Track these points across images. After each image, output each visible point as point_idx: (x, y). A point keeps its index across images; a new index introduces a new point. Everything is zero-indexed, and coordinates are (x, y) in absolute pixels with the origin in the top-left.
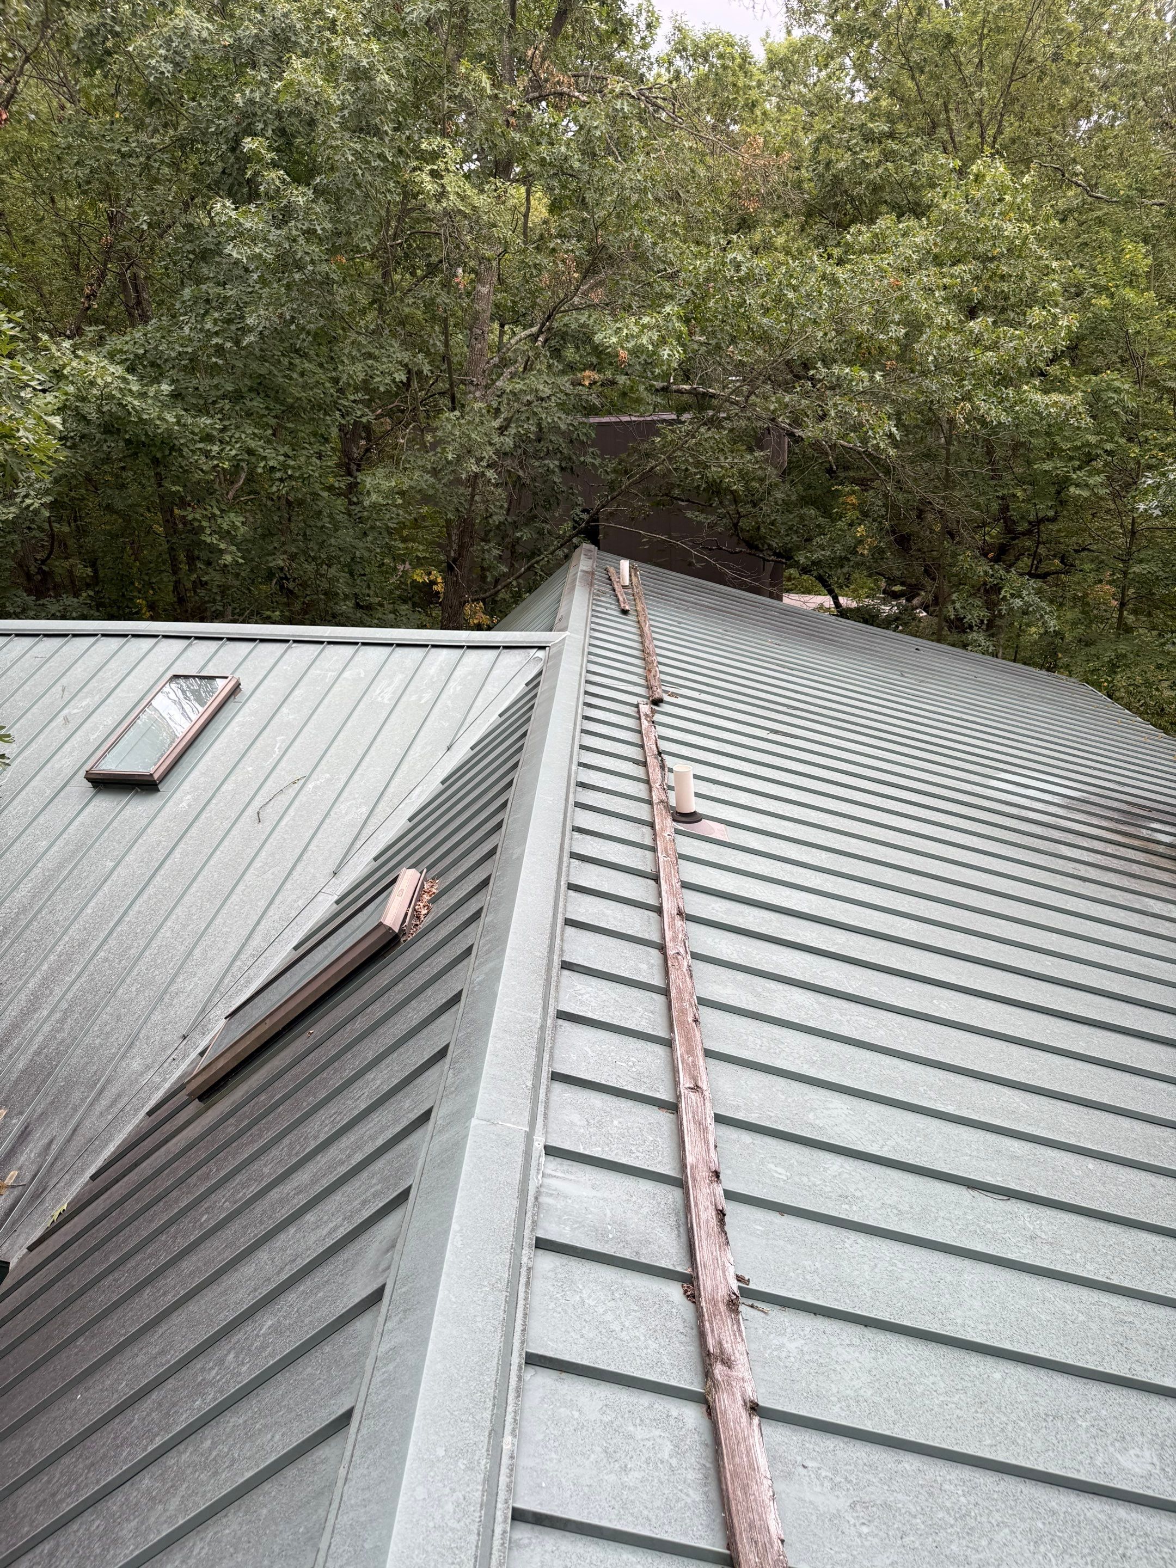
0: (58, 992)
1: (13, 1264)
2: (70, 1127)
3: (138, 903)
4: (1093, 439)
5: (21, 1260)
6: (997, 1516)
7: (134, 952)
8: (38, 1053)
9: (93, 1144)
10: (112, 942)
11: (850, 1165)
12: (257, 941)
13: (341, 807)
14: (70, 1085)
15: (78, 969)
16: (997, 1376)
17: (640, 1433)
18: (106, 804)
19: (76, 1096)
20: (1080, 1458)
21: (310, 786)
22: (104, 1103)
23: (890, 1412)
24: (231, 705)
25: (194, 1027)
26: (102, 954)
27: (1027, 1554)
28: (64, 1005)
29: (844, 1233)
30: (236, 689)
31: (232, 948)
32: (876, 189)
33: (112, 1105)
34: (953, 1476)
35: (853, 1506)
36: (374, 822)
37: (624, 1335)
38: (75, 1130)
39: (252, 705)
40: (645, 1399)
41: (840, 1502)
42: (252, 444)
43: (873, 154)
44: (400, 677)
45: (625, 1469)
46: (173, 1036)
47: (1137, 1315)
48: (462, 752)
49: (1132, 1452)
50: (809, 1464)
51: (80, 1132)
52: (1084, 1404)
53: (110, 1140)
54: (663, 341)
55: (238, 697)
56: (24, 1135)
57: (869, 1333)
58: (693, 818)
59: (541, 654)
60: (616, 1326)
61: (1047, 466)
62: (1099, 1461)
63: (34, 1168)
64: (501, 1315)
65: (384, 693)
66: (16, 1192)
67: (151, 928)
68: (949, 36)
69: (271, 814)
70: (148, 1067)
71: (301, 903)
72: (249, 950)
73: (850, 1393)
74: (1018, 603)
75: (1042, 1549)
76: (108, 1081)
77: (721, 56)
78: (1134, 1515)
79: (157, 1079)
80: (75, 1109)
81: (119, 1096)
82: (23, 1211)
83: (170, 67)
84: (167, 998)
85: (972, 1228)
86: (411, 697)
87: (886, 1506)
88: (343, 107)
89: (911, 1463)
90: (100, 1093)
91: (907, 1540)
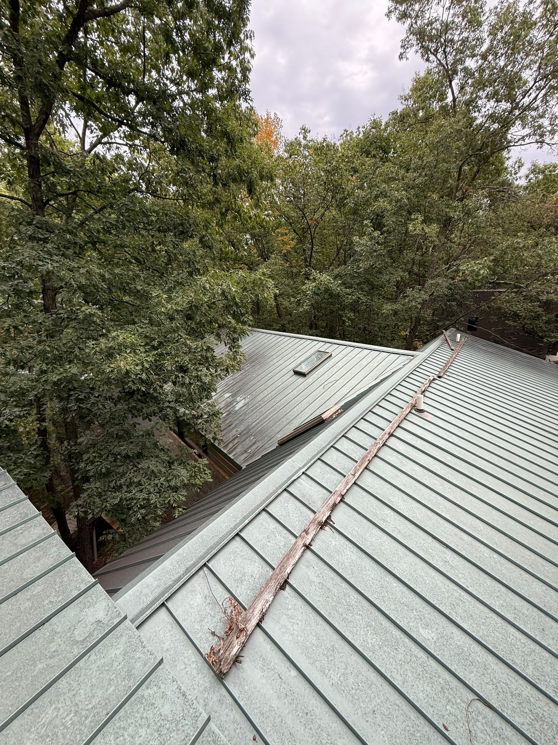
0: (271, 415)
1: (243, 468)
6: (361, 613)
7: (288, 411)
8: (263, 427)
9: (265, 450)
11: (392, 513)
13: (343, 389)
14: (266, 436)
16: (395, 585)
17: (279, 537)
18: (295, 377)
19: (266, 439)
20: (405, 619)
21: (338, 382)
22: (270, 442)
23: (350, 572)
24: (329, 360)
27: (362, 626)
28: (271, 419)
29: (375, 527)
30: (331, 355)
31: (307, 416)
34: (356, 596)
35: (319, 583)
36: (349, 394)
37: (292, 518)
38: (263, 445)
39: (333, 360)
40: (286, 532)
41: (317, 580)
42: (360, 296)
44: (370, 358)
45: (269, 542)
47: (469, 602)
48: (378, 381)
49: (427, 630)
50: (316, 568)
52: (421, 609)
55: (331, 358)
56: (254, 443)
57: (360, 552)
58: (421, 411)
59: (412, 357)
60: (291, 515)
62: (411, 624)
63: (253, 450)
64: (264, 498)
65: (365, 362)
66: (249, 454)
69: (327, 387)
73: (342, 561)
75: (369, 628)
76: (273, 437)
78: (411, 644)
81: (274, 441)
82: (248, 458)
84: (290, 423)
85: (423, 548)
86: (371, 364)
87: (329, 589)
88: (392, 210)
89: (345, 585)
90: (270, 439)
91: (328, 599)
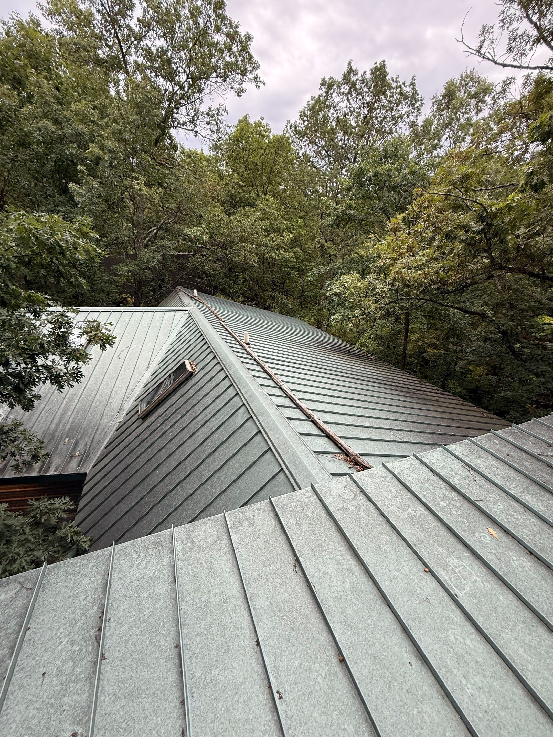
0: (72, 408)
1: (87, 472)
2: (91, 439)
3: (89, 382)
4: (295, 264)
5: (90, 471)
7: (93, 394)
8: (72, 423)
9: (100, 442)
10: (85, 393)
12: (130, 387)
13: (143, 353)
14: (87, 429)
15: (76, 401)
21: (131, 348)
25: (120, 409)
26: (83, 396)
28: (76, 410)
31: (124, 390)
32: (241, 199)
33: (103, 431)
38: (93, 439)
43: (240, 190)
44: (148, 320)
46: (115, 412)
48: (173, 337)
51: (95, 439)
53: (105, 439)
54: (203, 234)
59: (187, 312)
61: (286, 270)
63: (84, 450)
65: (145, 323)
66: (81, 456)
67: (97, 388)
68: (256, 163)
69: (123, 356)
70: (110, 421)
71: (140, 377)
72: (129, 390)
74: (282, 301)
76: (98, 426)
77: (194, 157)
79: (114, 423)
80: (91, 434)
81: (104, 429)
82: (85, 460)
83: (41, 138)
84: (109, 404)
86: (153, 324)
90: (97, 429)
